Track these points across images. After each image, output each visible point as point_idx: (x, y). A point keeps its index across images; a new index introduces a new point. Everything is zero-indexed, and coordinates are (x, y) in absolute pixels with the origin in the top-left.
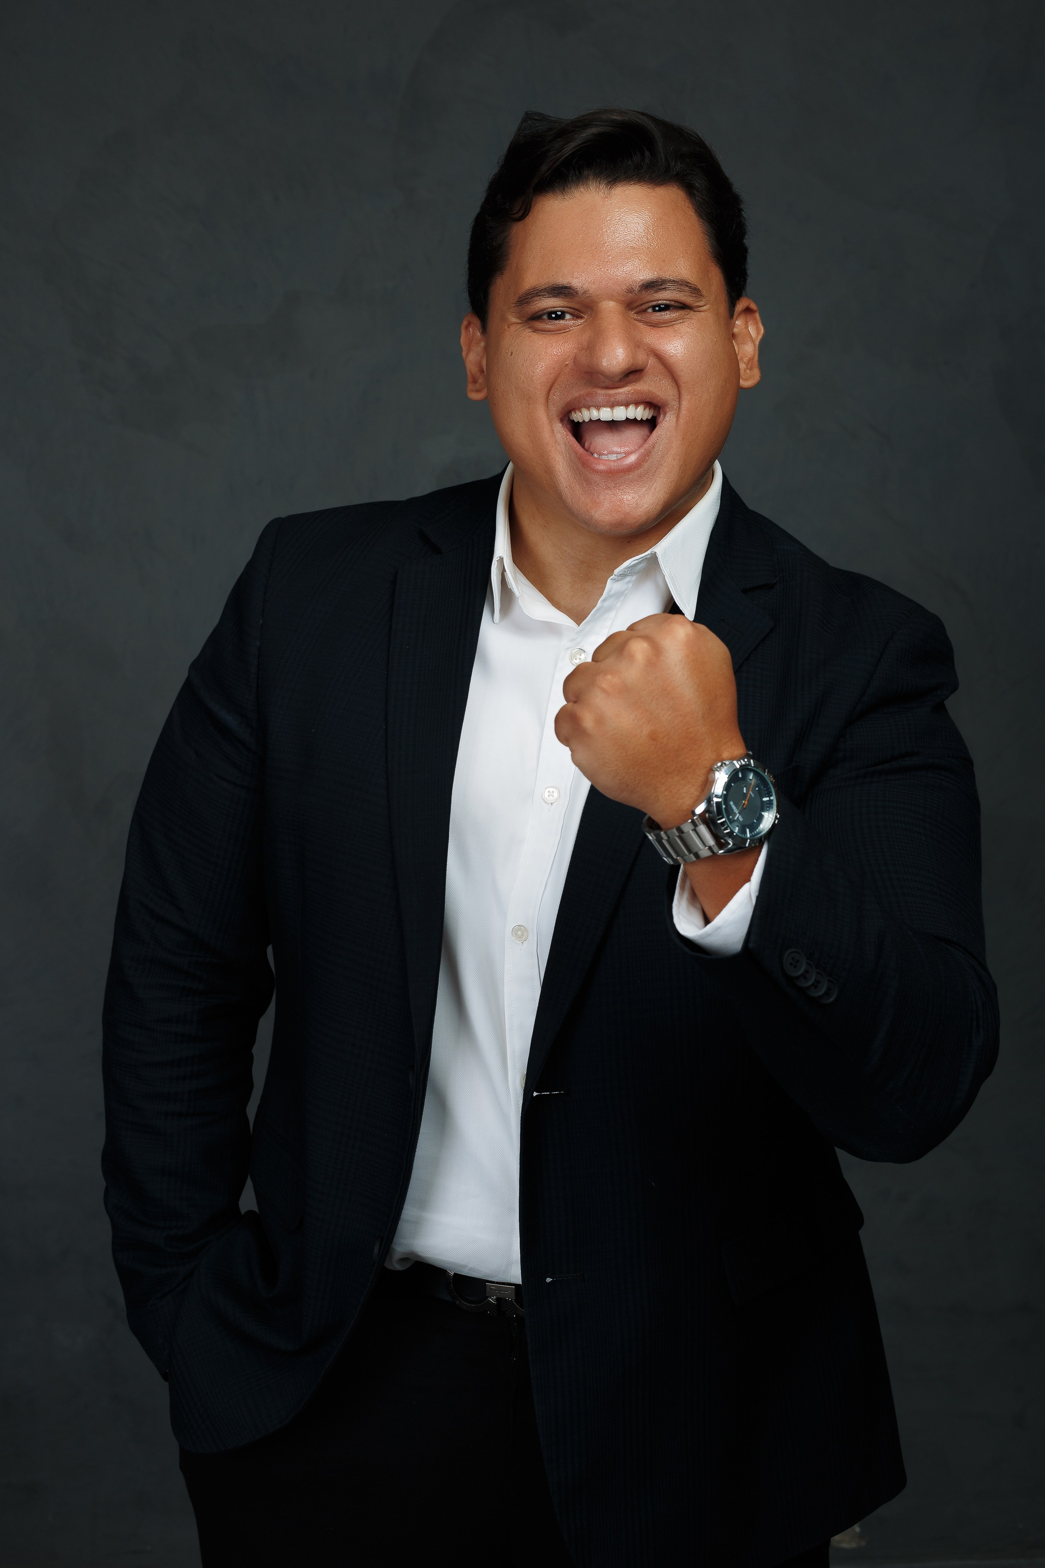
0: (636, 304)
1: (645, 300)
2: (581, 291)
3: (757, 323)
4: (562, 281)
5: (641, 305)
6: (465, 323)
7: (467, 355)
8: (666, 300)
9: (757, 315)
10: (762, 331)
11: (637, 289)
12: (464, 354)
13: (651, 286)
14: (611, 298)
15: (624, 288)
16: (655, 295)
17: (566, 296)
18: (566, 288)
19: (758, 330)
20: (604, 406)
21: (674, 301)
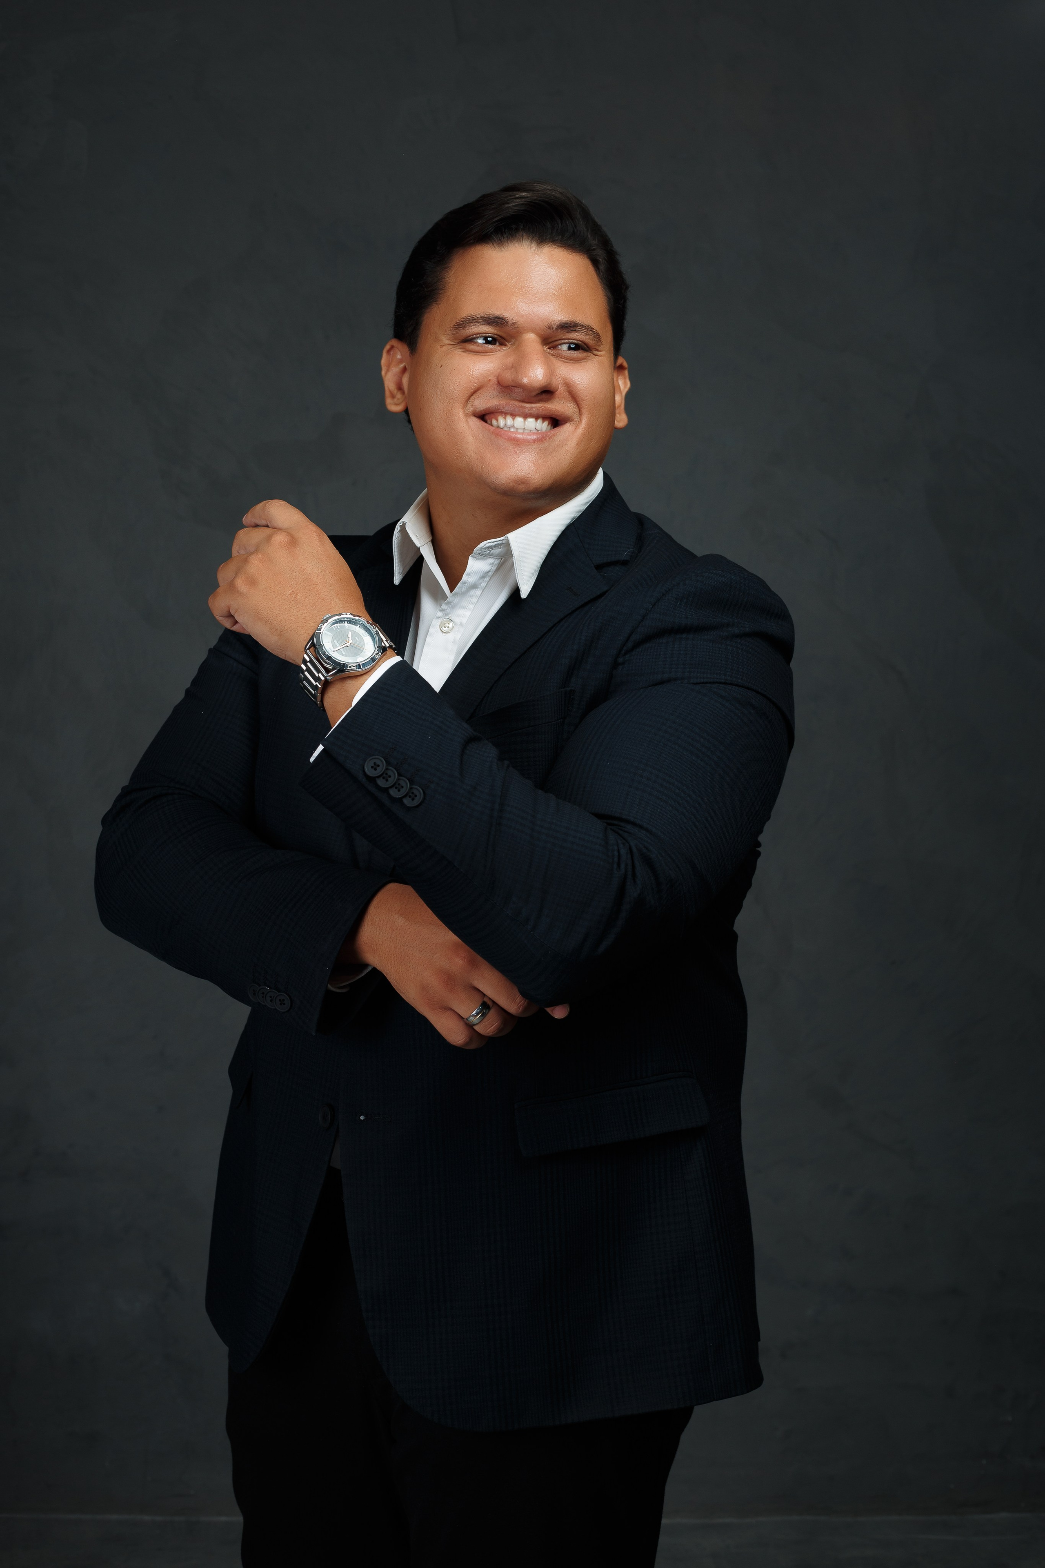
0: (551, 340)
1: (558, 338)
2: (510, 322)
3: (625, 378)
4: (496, 312)
5: (555, 341)
6: (388, 347)
7: (386, 374)
8: (577, 340)
9: (626, 372)
10: (629, 385)
11: (555, 327)
12: (383, 373)
13: (567, 327)
14: (533, 330)
15: (546, 324)
16: (567, 334)
17: (498, 325)
18: (499, 318)
19: (625, 383)
20: (519, 416)
21: (580, 341)
